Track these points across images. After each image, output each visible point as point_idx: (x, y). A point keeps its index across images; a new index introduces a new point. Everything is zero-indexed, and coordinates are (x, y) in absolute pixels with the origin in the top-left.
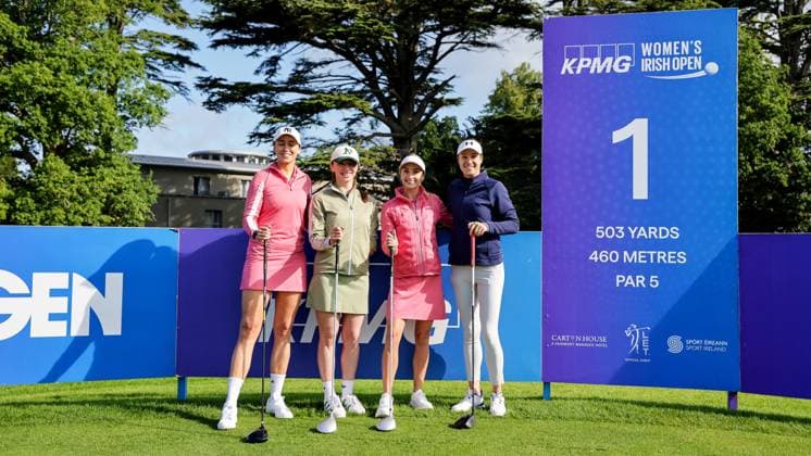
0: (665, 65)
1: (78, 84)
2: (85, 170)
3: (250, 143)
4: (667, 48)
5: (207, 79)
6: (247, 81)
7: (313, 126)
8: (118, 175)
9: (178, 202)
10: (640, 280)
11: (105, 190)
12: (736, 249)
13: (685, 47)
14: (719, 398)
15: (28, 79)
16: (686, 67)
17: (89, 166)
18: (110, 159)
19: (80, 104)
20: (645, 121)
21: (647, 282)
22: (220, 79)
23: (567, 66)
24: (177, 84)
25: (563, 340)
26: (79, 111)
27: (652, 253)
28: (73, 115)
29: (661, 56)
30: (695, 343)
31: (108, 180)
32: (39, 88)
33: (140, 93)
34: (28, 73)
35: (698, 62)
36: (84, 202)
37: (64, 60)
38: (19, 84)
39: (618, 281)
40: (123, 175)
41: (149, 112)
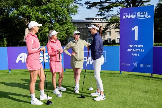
0: (141, 16)
1: (60, 7)
2: (62, 25)
3: (96, 16)
4: (141, 13)
5: (87, 2)
6: (95, 2)
7: (110, 12)
8: (68, 26)
9: (83, 30)
10: (136, 54)
11: (66, 29)
12: (153, 49)
13: (145, 13)
14: (149, 75)
15: (50, 7)
16: (145, 16)
17: (63, 24)
18: (67, 22)
19: (60, 11)
20: (137, 27)
21: (137, 55)
22: (90, 2)
23: (124, 17)
24: (81, 4)
25: (123, 64)
26: (60, 13)
27: (138, 50)
28: (59, 14)
29: (140, 15)
30: (145, 65)
31: (66, 27)
32: (52, 9)
33: (72, 8)
34: (50, 6)
35: (147, 15)
36: (62, 32)
37: (57, 2)
38: (49, 8)
39: (132, 55)
40: (69, 26)
41: (74, 12)
